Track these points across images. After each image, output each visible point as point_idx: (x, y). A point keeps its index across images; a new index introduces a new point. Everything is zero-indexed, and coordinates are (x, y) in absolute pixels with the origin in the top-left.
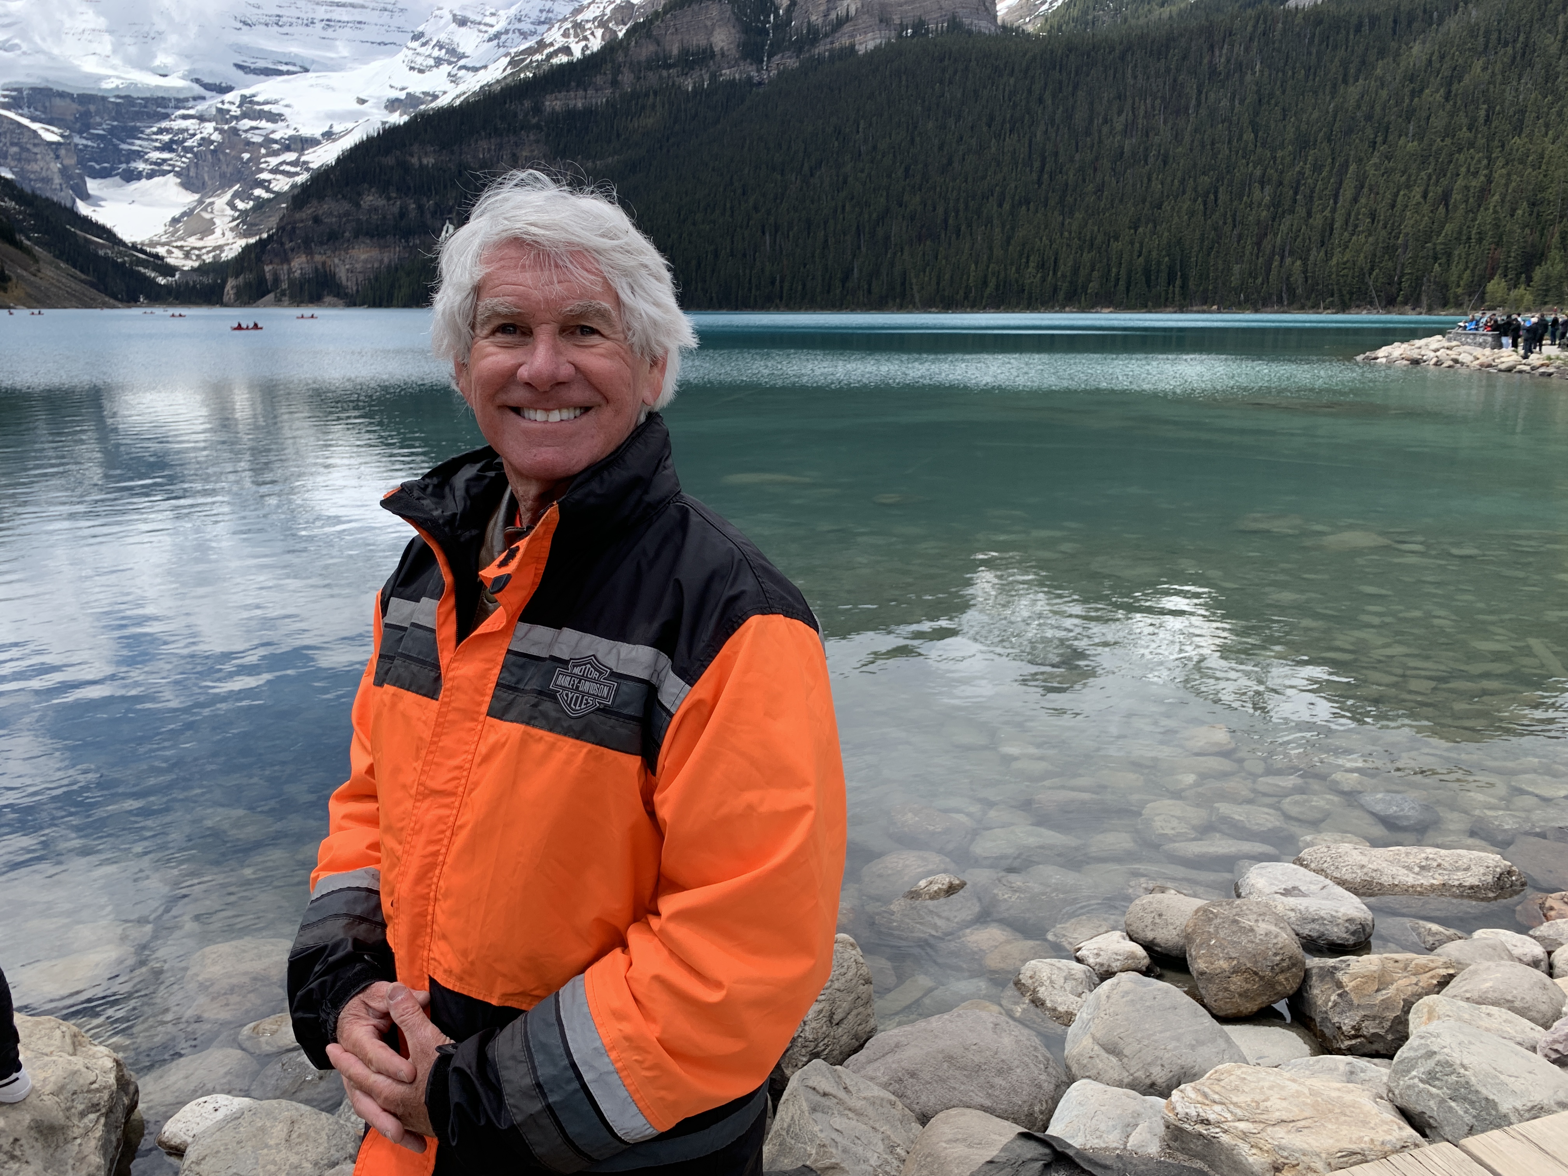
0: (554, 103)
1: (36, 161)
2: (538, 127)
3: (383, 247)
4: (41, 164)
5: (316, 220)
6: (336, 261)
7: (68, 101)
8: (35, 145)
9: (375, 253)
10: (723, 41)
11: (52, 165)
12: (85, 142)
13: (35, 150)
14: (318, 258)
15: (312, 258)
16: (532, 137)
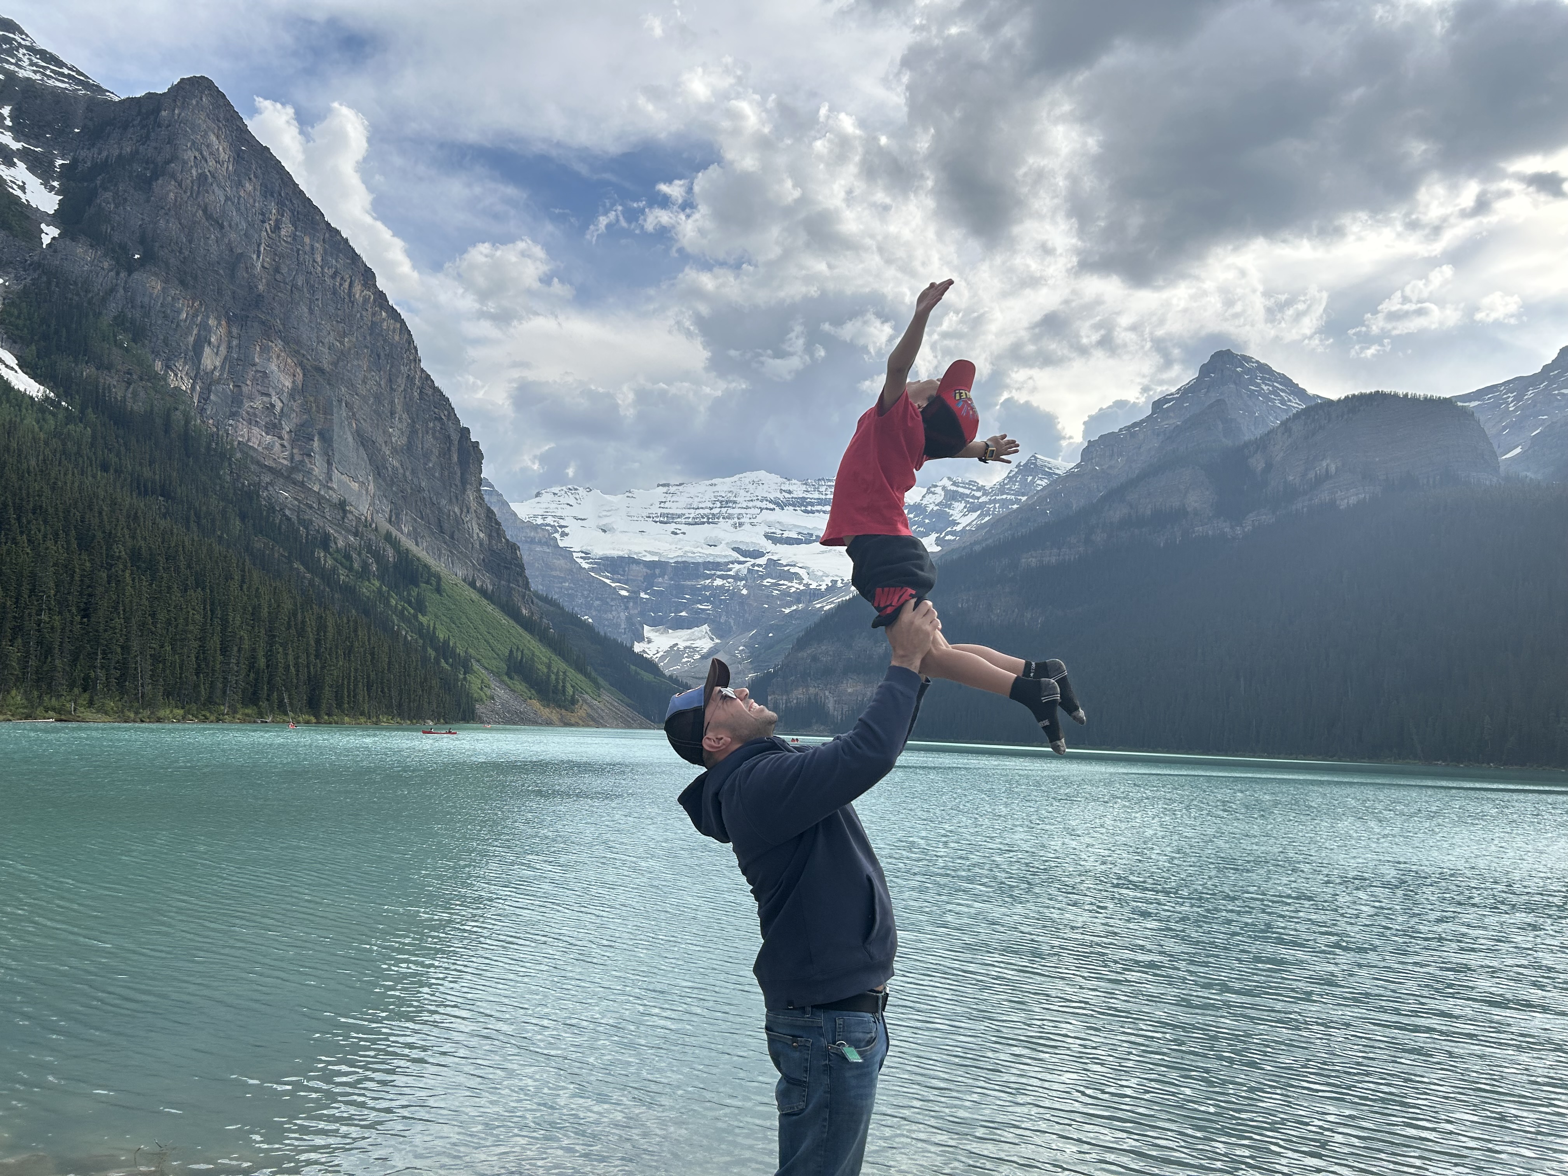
0: (1029, 560)
1: (611, 611)
2: (1013, 581)
4: (614, 613)
5: (815, 659)
6: (827, 693)
7: (642, 566)
8: (612, 599)
9: (860, 687)
10: (1197, 502)
11: (622, 614)
12: (647, 597)
13: (612, 603)
14: (812, 690)
15: (807, 691)
16: (1007, 590)
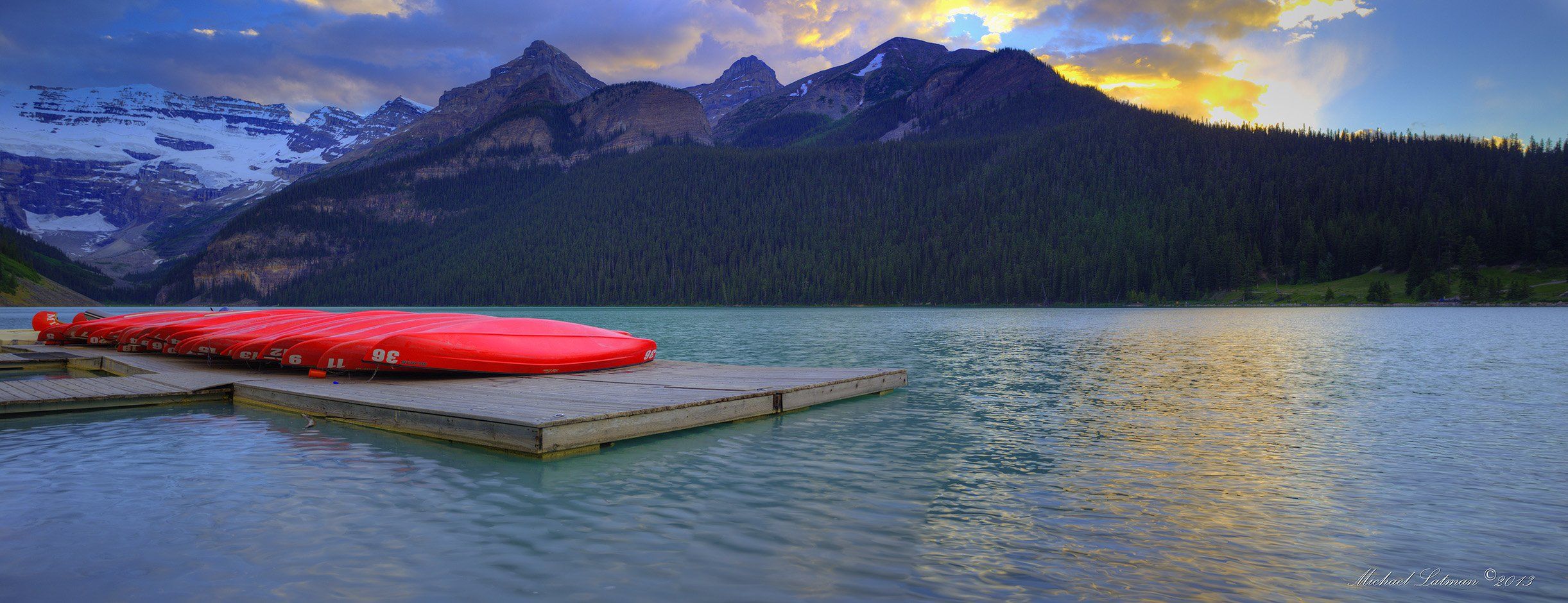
0: (423, 174)
2: (410, 188)
3: (291, 265)
5: (239, 246)
6: (253, 273)
9: (284, 268)
10: (539, 141)
12: (28, 190)
14: (238, 272)
15: (234, 272)
16: (406, 195)
